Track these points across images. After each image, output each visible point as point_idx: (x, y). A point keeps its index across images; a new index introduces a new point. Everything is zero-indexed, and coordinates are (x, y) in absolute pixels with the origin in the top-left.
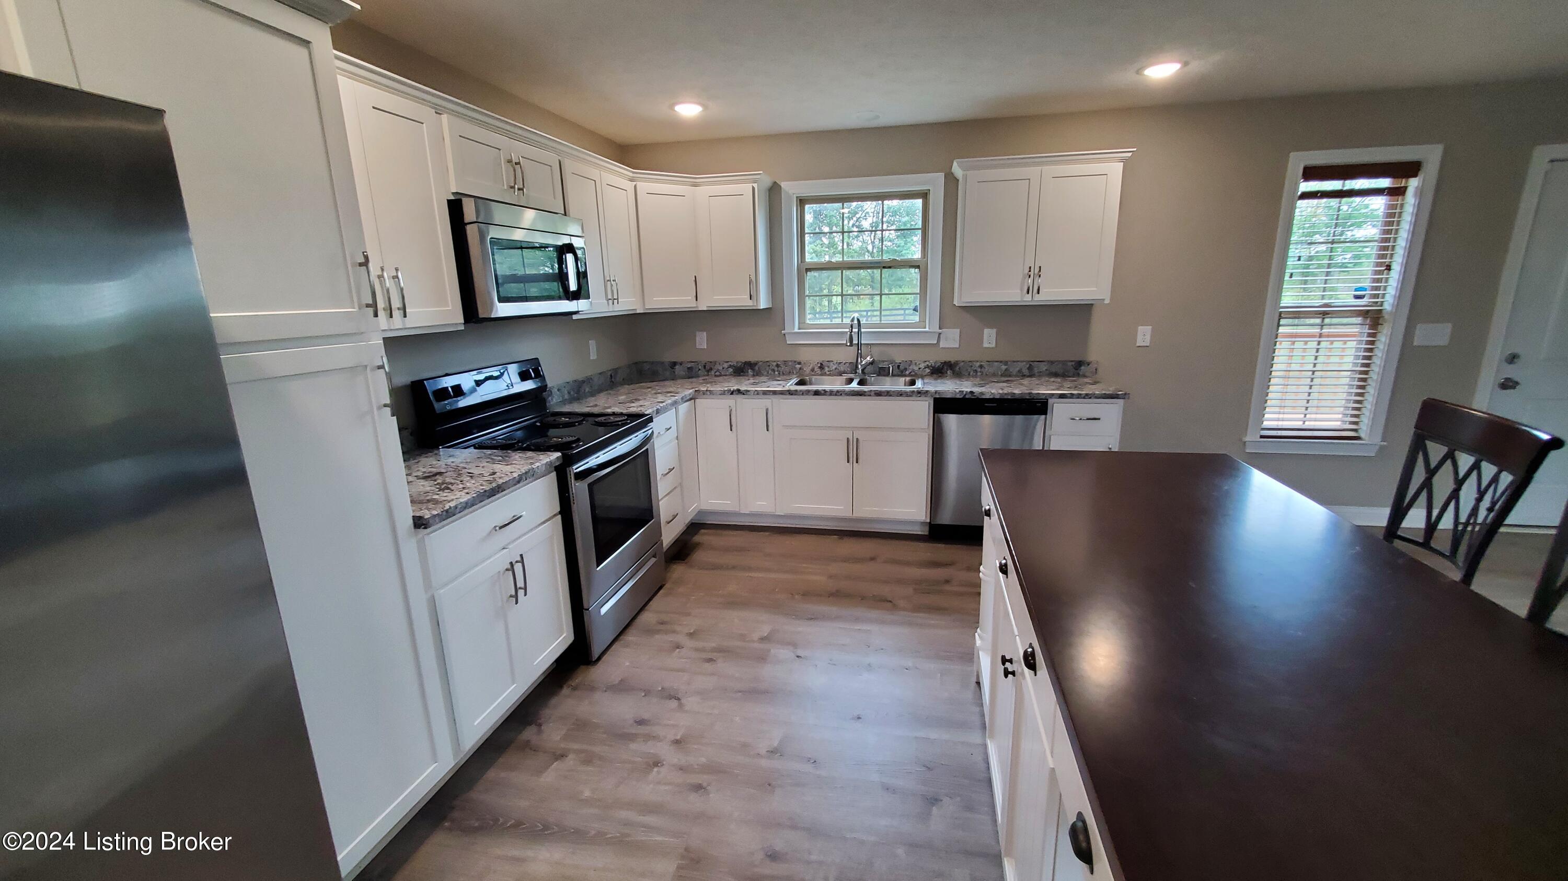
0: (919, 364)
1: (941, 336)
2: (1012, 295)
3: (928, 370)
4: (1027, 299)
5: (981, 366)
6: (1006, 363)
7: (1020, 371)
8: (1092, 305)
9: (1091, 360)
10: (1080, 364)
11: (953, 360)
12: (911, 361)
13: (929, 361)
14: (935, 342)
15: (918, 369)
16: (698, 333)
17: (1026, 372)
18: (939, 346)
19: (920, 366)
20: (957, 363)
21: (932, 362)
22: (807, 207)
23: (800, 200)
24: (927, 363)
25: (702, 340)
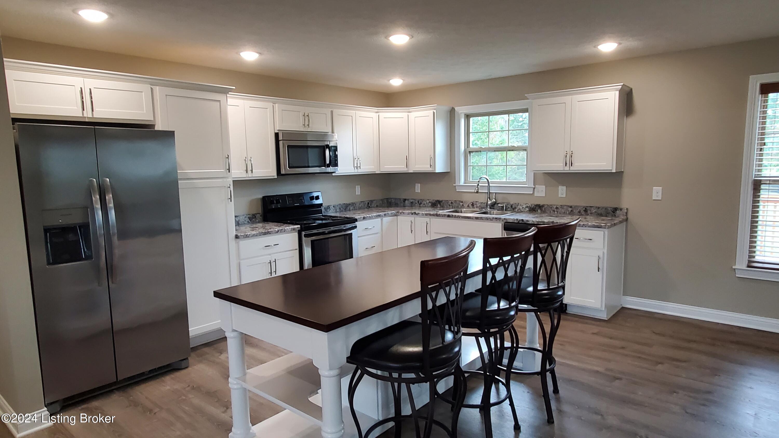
0: (523, 205)
1: (535, 190)
3: (527, 209)
4: (567, 169)
5: (557, 208)
6: (571, 207)
7: (579, 212)
10: (616, 209)
11: (541, 204)
12: (519, 203)
13: (528, 204)
14: (532, 193)
15: (522, 208)
16: (416, 184)
17: (583, 213)
18: (534, 195)
19: (523, 206)
20: (543, 206)
21: (529, 205)
22: (471, 119)
23: (467, 115)
24: (527, 205)
25: (418, 188)
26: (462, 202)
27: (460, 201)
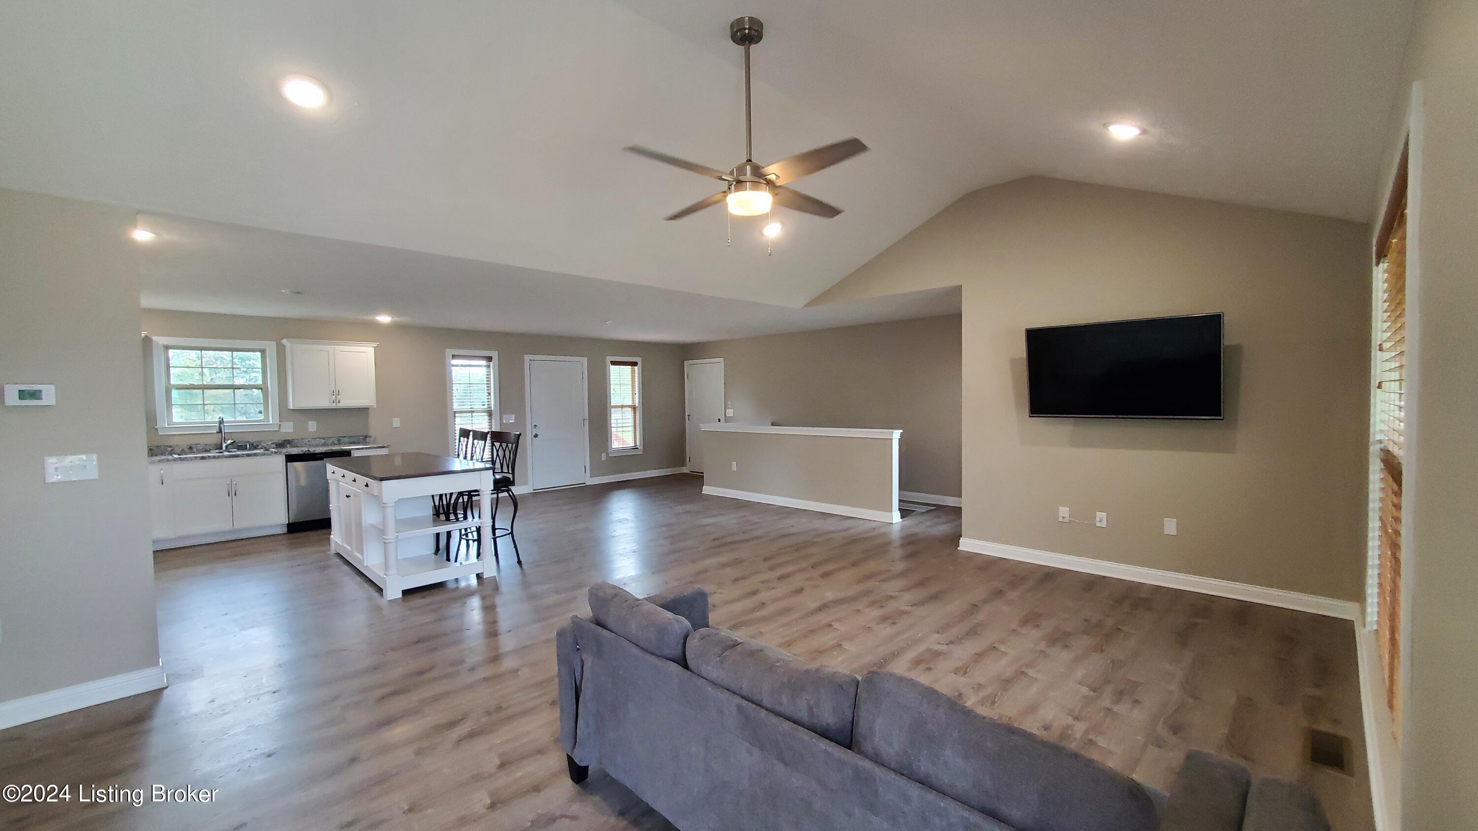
0: (269, 441)
1: (281, 426)
2: (324, 402)
3: (276, 444)
4: (334, 406)
5: (309, 441)
6: (324, 438)
7: (333, 442)
8: (368, 408)
9: (371, 435)
10: (366, 437)
11: (291, 438)
12: (262, 440)
13: (275, 440)
14: (278, 429)
15: (266, 445)
17: (336, 442)
18: (280, 432)
20: (293, 440)
21: (278, 440)
22: (171, 352)
23: (166, 347)
24: (273, 441)
26: (170, 446)
27: (167, 446)
